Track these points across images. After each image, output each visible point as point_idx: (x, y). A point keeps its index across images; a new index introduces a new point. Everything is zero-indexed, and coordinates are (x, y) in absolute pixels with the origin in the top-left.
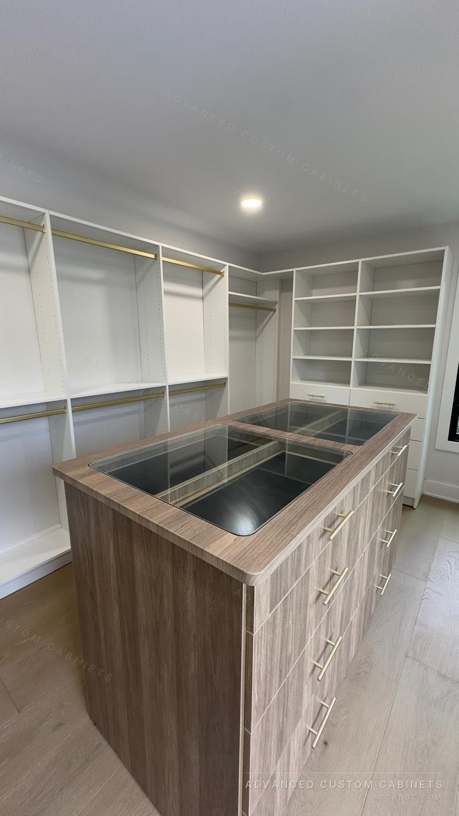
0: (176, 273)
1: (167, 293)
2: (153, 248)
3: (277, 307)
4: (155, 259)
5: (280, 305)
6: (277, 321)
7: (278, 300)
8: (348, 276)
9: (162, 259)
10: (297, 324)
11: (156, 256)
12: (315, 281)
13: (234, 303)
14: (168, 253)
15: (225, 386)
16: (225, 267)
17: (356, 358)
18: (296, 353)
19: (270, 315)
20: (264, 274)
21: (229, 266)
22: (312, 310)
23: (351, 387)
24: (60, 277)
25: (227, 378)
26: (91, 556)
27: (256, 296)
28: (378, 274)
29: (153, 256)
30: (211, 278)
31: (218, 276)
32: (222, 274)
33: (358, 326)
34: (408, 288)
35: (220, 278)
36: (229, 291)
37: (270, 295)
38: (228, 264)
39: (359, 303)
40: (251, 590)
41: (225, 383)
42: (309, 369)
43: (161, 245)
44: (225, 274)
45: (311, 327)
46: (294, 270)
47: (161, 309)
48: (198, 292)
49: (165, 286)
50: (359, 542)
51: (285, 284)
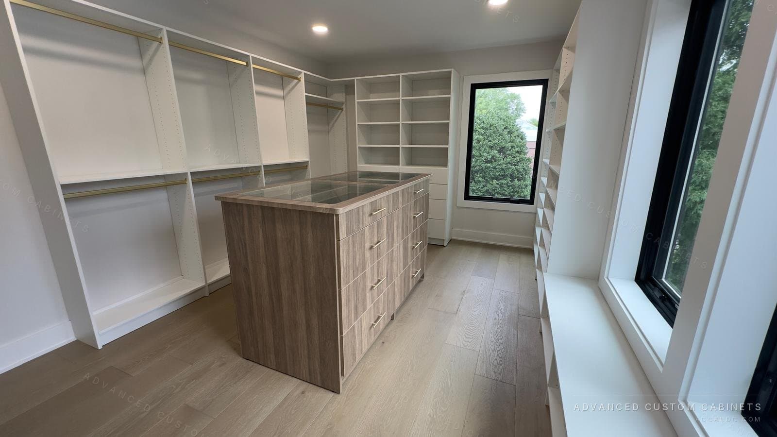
0: (263, 78)
1: (258, 93)
2: (244, 58)
3: (344, 107)
4: (247, 66)
5: (346, 105)
6: (345, 118)
7: (344, 101)
8: (394, 85)
9: (252, 66)
10: (360, 121)
11: (247, 63)
12: (371, 87)
13: (309, 102)
14: (256, 61)
15: (307, 168)
16: (301, 75)
17: (402, 145)
18: (361, 143)
19: (338, 114)
20: (332, 80)
21: (305, 73)
22: (370, 109)
23: (400, 166)
24: (178, 79)
25: (308, 162)
26: (245, 244)
27: (327, 97)
28: (415, 85)
29: (245, 64)
30: (289, 83)
31: (296, 81)
32: (299, 80)
33: (402, 121)
34: (434, 95)
35: (297, 83)
36: (306, 92)
37: (338, 97)
38: (303, 72)
39: (402, 105)
40: (337, 215)
41: (307, 166)
42: (370, 153)
43: (251, 55)
44: (301, 80)
45: (371, 122)
46: (355, 79)
47: (254, 105)
48: (280, 93)
49: (256, 88)
50: (395, 235)
51: (349, 89)
